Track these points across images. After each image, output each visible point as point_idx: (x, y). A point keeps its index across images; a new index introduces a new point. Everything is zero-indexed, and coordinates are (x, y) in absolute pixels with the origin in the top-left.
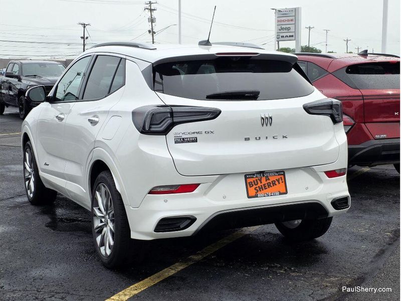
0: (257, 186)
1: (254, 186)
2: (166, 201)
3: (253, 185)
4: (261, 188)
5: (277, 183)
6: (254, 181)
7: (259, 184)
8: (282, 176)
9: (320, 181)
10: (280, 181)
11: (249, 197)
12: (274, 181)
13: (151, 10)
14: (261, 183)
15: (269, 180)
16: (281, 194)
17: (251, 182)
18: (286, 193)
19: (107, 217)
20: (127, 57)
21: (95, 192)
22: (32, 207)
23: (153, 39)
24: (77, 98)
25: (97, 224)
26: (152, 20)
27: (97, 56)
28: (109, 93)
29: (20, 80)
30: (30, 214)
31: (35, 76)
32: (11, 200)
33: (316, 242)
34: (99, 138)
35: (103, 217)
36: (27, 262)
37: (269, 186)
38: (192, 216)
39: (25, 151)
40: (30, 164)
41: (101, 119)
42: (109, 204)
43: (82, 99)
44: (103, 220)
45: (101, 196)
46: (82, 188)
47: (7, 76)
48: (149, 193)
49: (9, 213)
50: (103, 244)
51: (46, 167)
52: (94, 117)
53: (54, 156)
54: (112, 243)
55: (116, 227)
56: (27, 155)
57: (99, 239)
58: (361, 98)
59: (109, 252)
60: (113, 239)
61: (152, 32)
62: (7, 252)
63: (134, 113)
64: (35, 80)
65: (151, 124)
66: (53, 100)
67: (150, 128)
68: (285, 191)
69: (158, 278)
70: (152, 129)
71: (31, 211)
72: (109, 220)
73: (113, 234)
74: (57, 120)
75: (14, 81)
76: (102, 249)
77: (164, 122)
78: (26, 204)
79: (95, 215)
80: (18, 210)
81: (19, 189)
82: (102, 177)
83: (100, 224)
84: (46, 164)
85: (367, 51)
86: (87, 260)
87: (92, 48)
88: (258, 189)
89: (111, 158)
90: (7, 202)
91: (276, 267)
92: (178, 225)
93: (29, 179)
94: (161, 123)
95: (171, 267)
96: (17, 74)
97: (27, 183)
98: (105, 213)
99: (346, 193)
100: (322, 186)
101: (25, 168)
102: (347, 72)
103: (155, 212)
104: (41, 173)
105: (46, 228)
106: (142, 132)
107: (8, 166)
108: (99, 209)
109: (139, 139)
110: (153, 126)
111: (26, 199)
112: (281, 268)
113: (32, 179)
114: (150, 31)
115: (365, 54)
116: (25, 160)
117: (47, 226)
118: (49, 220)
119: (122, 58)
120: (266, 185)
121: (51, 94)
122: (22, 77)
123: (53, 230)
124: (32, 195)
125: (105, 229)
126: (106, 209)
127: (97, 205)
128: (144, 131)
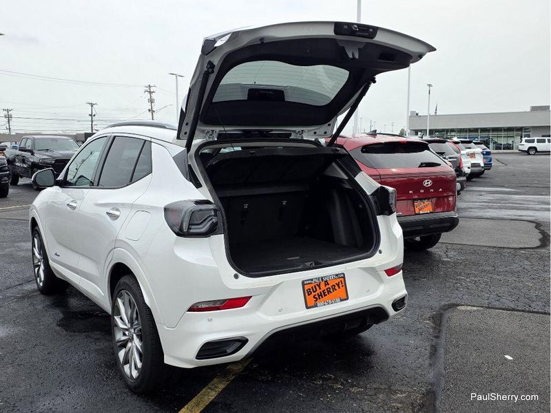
0: (316, 293)
1: (313, 294)
2: (210, 320)
3: (311, 293)
4: (320, 295)
5: (337, 287)
6: (312, 288)
7: (318, 291)
8: (342, 279)
9: (381, 281)
10: (340, 285)
11: (308, 307)
12: (334, 286)
13: (150, 92)
14: (320, 289)
15: (328, 284)
16: (341, 300)
17: (310, 289)
18: (347, 299)
19: (133, 331)
20: (153, 140)
21: (116, 299)
22: (42, 297)
23: (153, 117)
24: (92, 184)
25: (119, 337)
26: (151, 101)
27: (115, 137)
28: (131, 181)
29: (33, 154)
30: (39, 307)
31: (47, 150)
32: (19, 287)
33: (360, 337)
34: (121, 237)
35: (127, 330)
36: (33, 385)
37: (329, 292)
38: (242, 337)
39: (33, 237)
40: (40, 251)
41: (123, 213)
42: (135, 316)
43: (98, 185)
44: (127, 333)
45: (123, 303)
46: (99, 289)
47: (20, 150)
48: (189, 311)
49: (15, 306)
50: (126, 361)
51: (56, 257)
52: (113, 209)
53: (66, 247)
54: (139, 365)
55: (144, 347)
56: (36, 240)
57: (122, 354)
58: (378, 177)
59: (135, 374)
60: (141, 361)
61: (151, 111)
62: (10, 370)
63: (166, 209)
64: (47, 154)
65: (190, 224)
66: (64, 184)
67: (189, 229)
68: (346, 297)
69: (197, 405)
70: (192, 231)
71: (41, 302)
72: (134, 335)
73: (140, 355)
74: (69, 208)
75: (27, 154)
76: (126, 368)
77: (206, 222)
78: (36, 294)
79: (116, 325)
80: (26, 302)
81: (29, 273)
82: (124, 283)
83: (123, 338)
84: (56, 254)
85: (376, 131)
86: (107, 378)
87: (108, 127)
88: (317, 296)
89: (137, 263)
90: (14, 290)
91: (330, 378)
92: (225, 348)
93: (39, 266)
94: (202, 222)
95: (210, 385)
96: (30, 148)
97: (37, 269)
98: (129, 326)
99: (404, 292)
100: (382, 287)
101: (34, 254)
102: (363, 152)
103: (197, 334)
104: (51, 262)
105: (58, 328)
106: (178, 234)
107: (19, 244)
108: (121, 319)
109: (175, 243)
110: (192, 227)
111: (35, 286)
112: (336, 380)
113: (42, 267)
114: (149, 110)
115: (374, 134)
116: (33, 245)
117: (58, 325)
118: (61, 316)
119: (145, 141)
120: (326, 291)
121: (61, 177)
122: (34, 151)
123: (66, 331)
124: (41, 284)
125: (129, 345)
126: (131, 322)
127: (119, 313)
128: (180, 233)
